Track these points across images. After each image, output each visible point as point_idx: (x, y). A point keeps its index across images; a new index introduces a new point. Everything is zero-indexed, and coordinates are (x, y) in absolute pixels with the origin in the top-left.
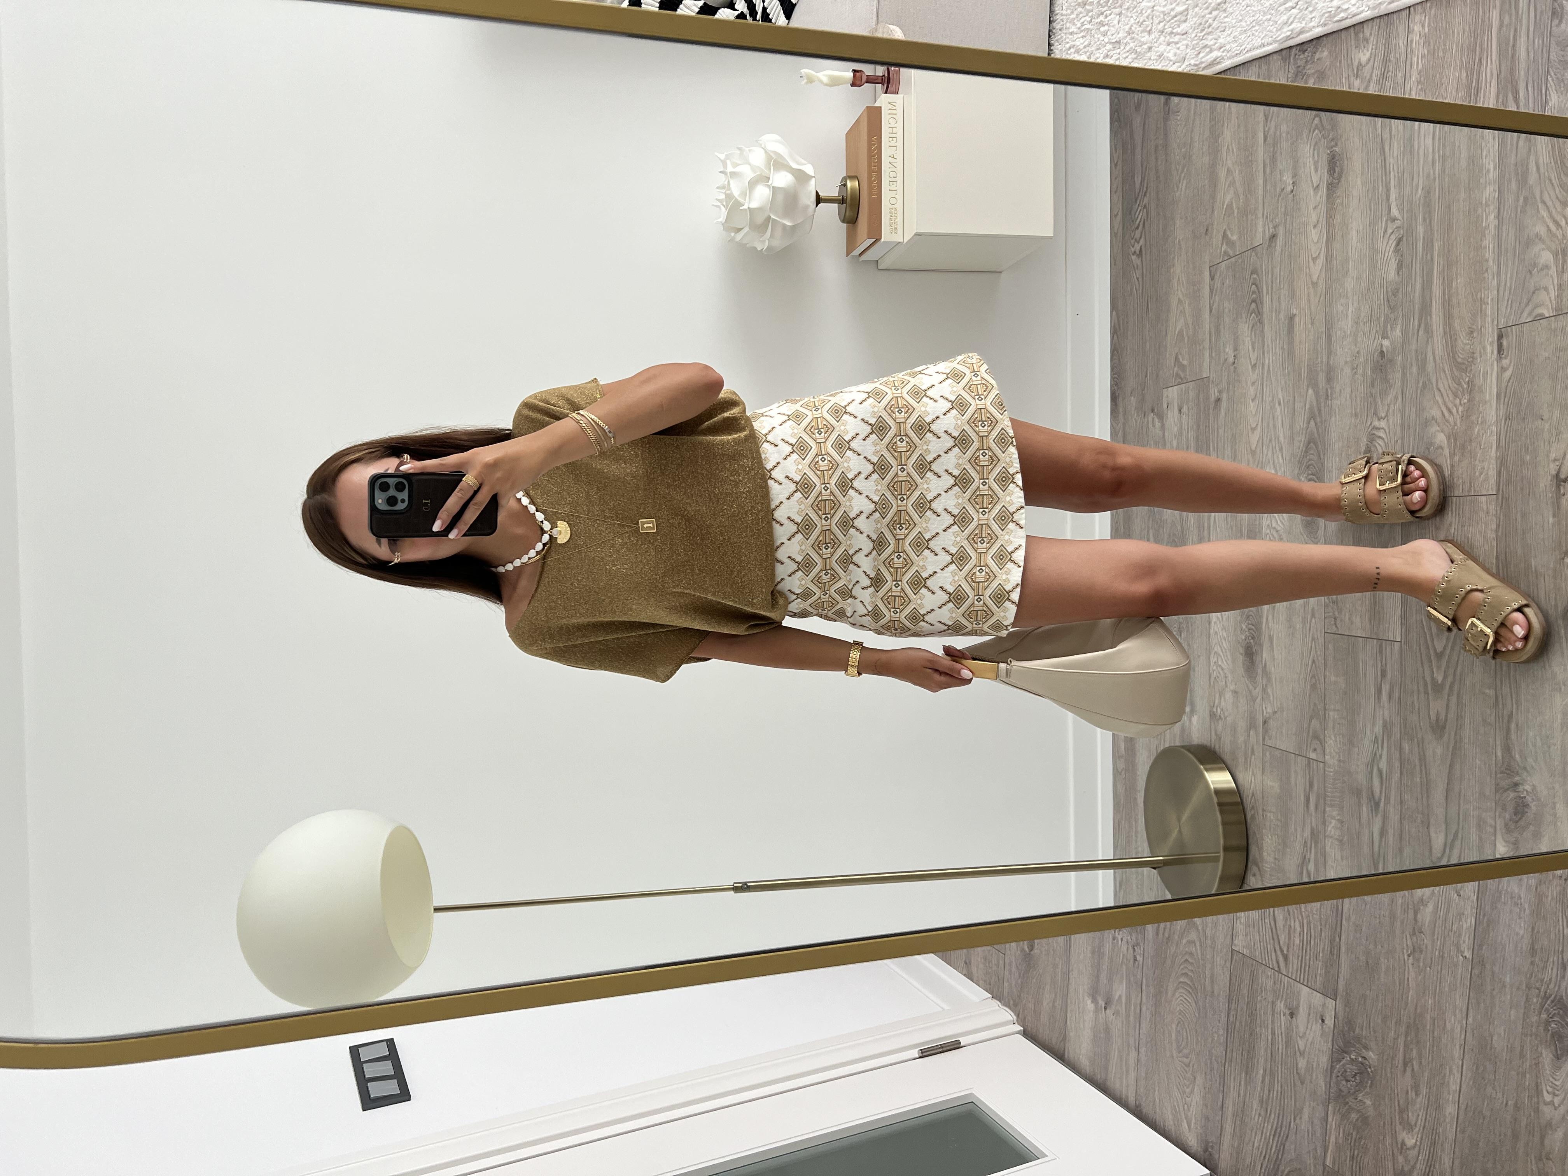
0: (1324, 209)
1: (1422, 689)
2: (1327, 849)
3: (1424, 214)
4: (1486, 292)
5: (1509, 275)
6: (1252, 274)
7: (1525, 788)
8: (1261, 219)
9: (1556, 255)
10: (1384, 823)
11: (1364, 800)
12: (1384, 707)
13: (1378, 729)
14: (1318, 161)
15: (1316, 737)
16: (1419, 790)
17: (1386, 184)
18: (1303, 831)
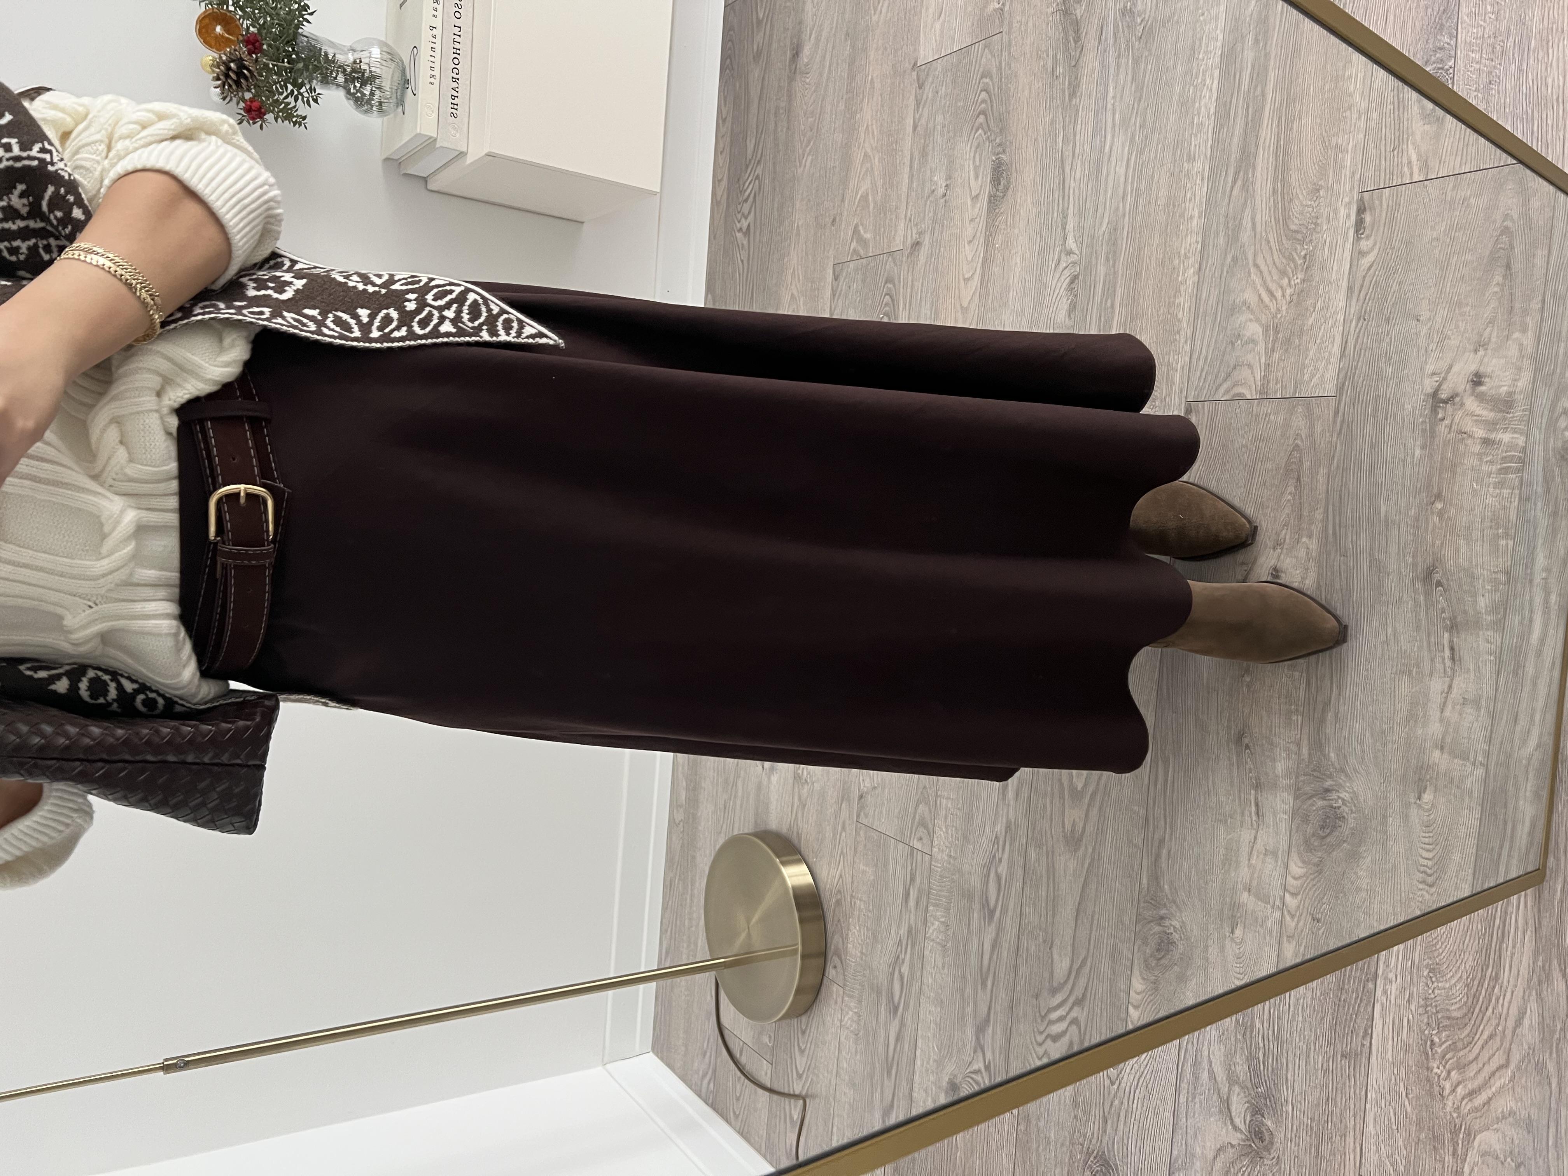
0: (982, 225)
1: (1056, 791)
2: (927, 953)
3: (1107, 254)
4: (1176, 357)
5: (1205, 343)
6: (886, 283)
7: (1173, 923)
8: (903, 221)
9: (1266, 329)
10: (997, 934)
11: (976, 907)
12: (1009, 805)
13: (1000, 828)
14: (979, 166)
15: (923, 824)
16: (1043, 905)
17: (1063, 209)
18: (899, 927)
